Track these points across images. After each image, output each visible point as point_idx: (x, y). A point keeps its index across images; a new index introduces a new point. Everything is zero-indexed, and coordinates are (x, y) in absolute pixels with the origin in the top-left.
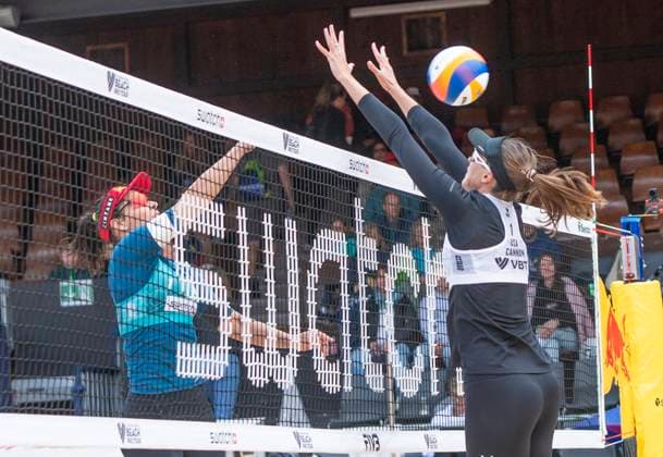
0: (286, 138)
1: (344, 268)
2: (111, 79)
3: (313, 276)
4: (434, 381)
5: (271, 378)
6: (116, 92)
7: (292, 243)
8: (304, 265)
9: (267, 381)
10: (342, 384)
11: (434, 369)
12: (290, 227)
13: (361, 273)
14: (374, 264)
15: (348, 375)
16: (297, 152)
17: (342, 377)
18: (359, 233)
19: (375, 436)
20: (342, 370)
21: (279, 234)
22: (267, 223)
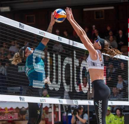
0: (59, 38)
1: (71, 65)
2: (20, 25)
3: (64, 67)
4: (91, 90)
5: (54, 88)
6: (21, 27)
7: (60, 60)
8: (62, 65)
9: (53, 89)
10: (70, 90)
11: (91, 87)
12: (59, 57)
13: (75, 66)
14: (78, 64)
15: (71, 88)
16: (61, 41)
17: (70, 89)
18: (75, 58)
19: (77, 101)
20: (70, 87)
21: (57, 58)
22: (54, 56)
